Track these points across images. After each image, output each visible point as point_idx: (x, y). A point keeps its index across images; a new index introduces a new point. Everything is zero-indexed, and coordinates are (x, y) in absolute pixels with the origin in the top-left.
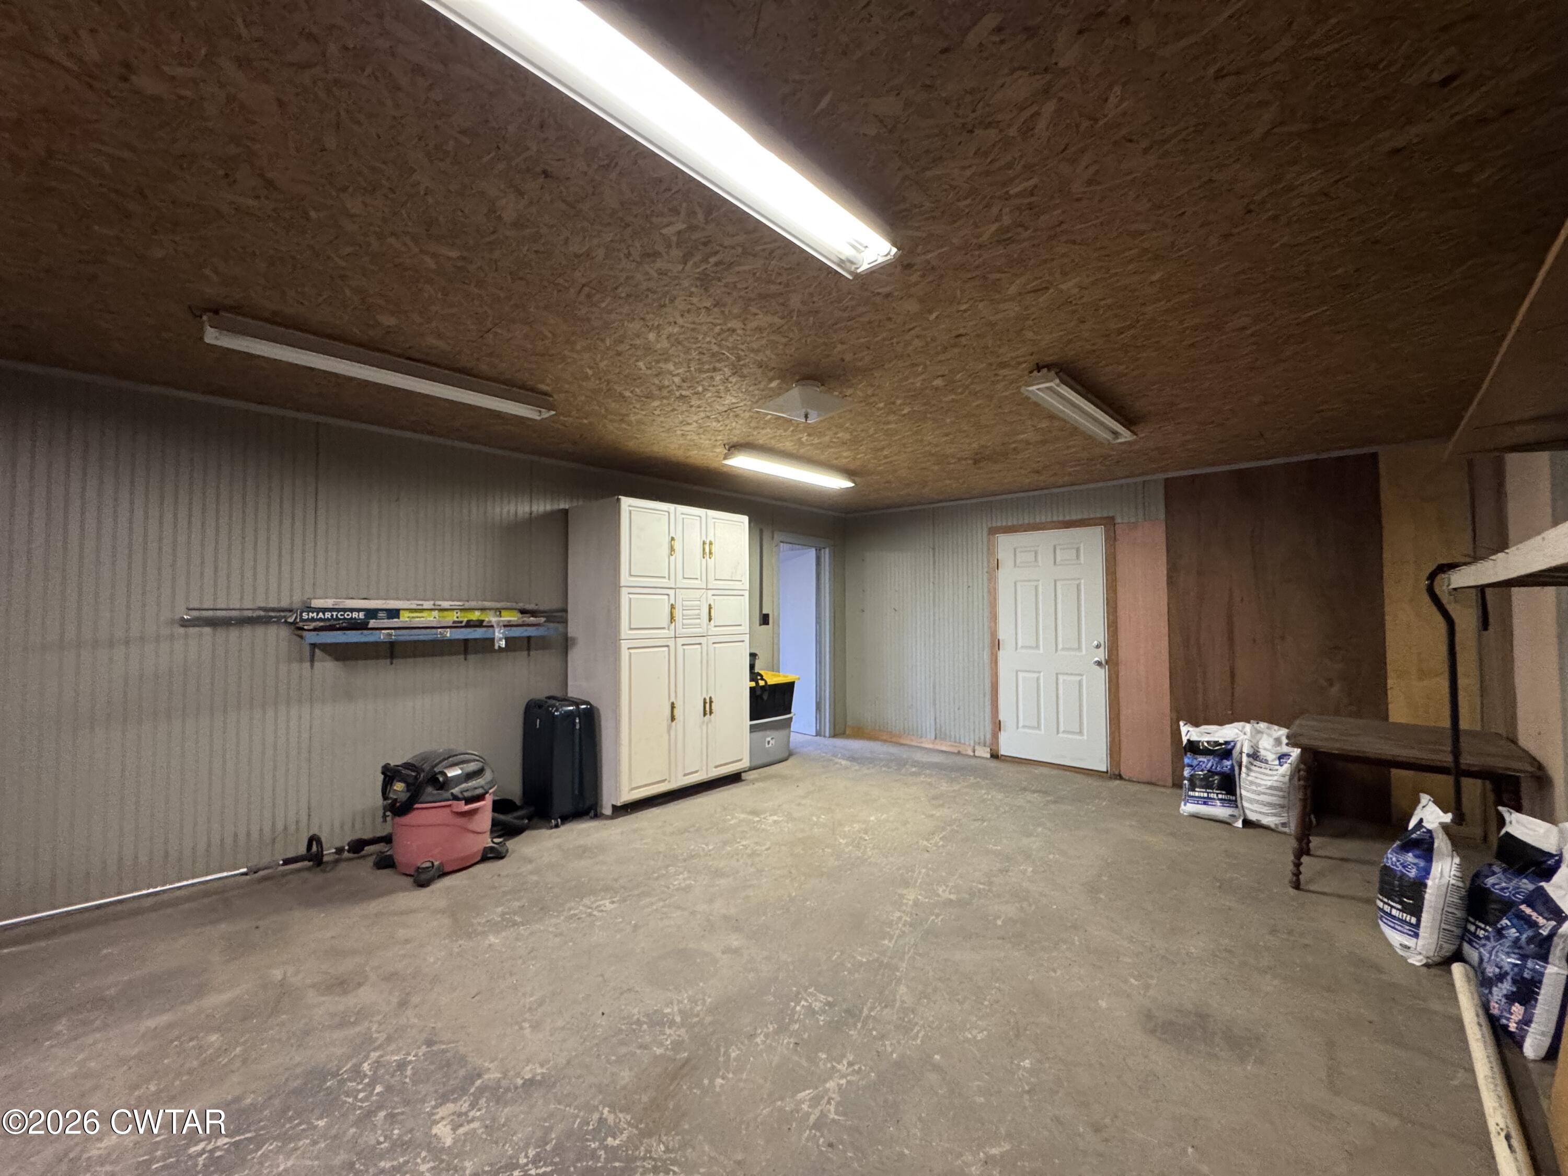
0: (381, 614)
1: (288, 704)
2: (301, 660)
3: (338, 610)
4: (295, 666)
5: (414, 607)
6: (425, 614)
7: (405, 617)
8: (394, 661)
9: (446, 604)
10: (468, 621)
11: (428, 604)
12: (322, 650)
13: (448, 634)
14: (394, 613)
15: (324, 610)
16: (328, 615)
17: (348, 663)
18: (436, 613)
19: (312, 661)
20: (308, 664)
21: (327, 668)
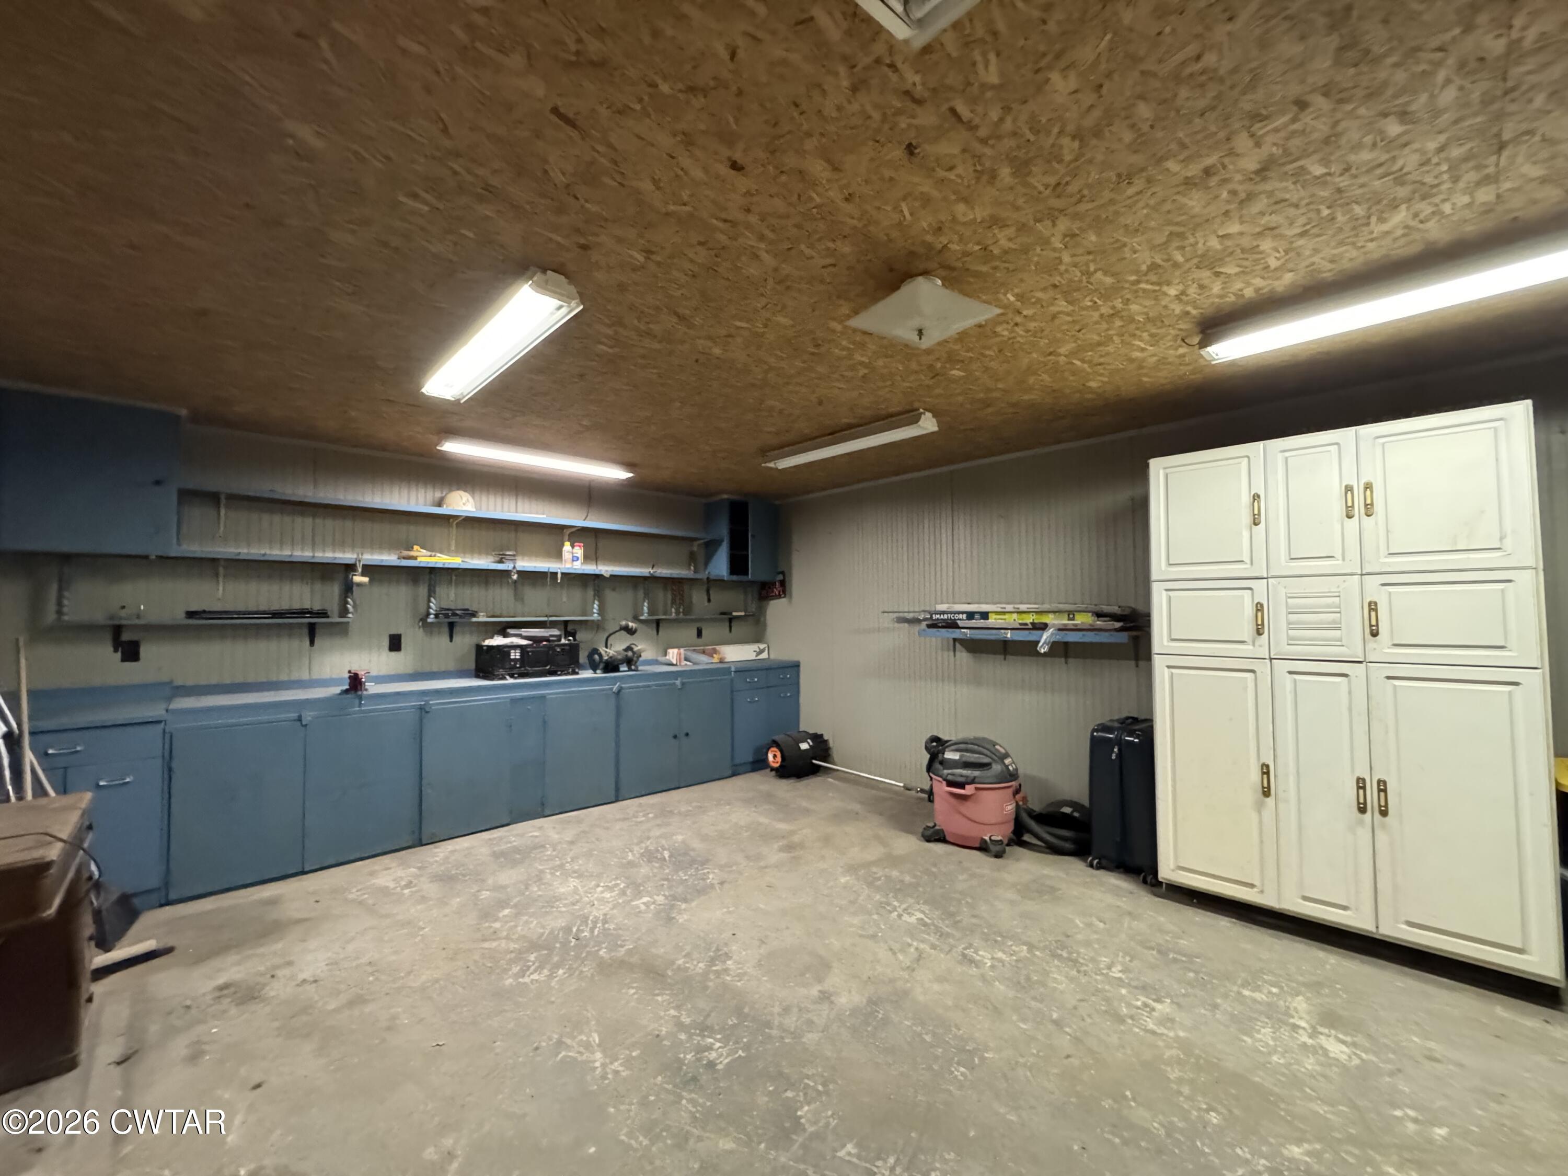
0: (977, 616)
1: (943, 681)
2: (948, 650)
3: (951, 613)
4: (946, 654)
5: (999, 610)
6: (1006, 616)
7: (993, 621)
8: (1008, 657)
9: (1023, 607)
10: (1032, 624)
11: (1009, 608)
12: (961, 644)
13: (1009, 635)
14: (985, 615)
15: (943, 613)
16: (946, 616)
17: (977, 655)
18: (1015, 616)
19: (954, 650)
20: (952, 653)
21: (963, 656)
